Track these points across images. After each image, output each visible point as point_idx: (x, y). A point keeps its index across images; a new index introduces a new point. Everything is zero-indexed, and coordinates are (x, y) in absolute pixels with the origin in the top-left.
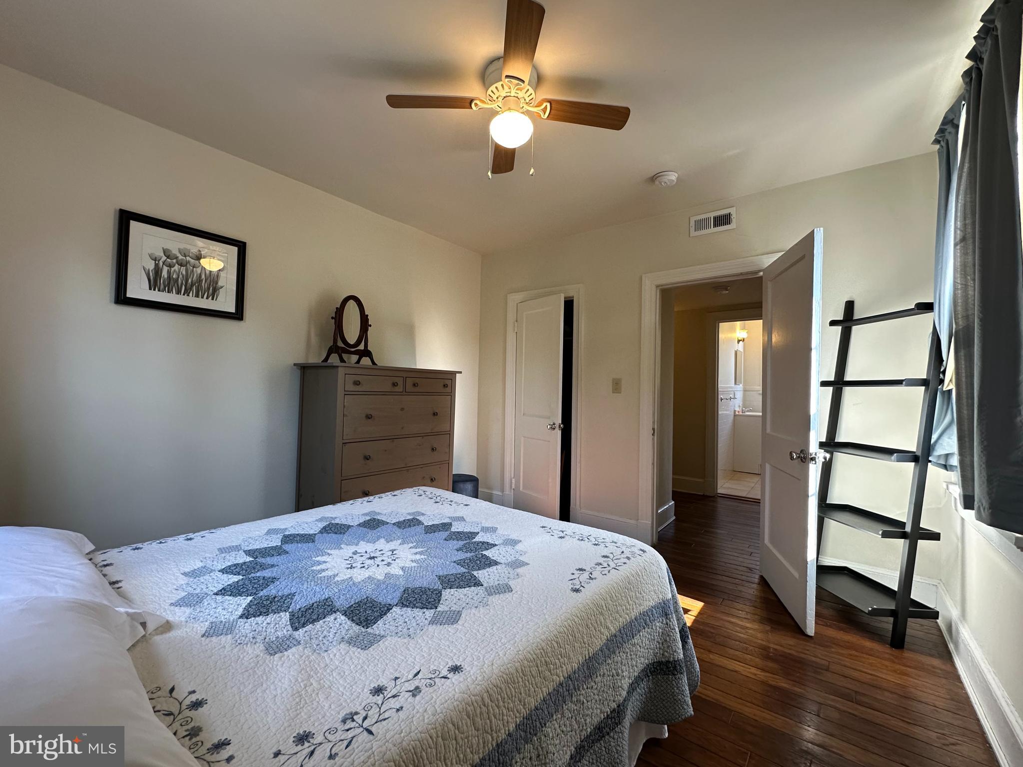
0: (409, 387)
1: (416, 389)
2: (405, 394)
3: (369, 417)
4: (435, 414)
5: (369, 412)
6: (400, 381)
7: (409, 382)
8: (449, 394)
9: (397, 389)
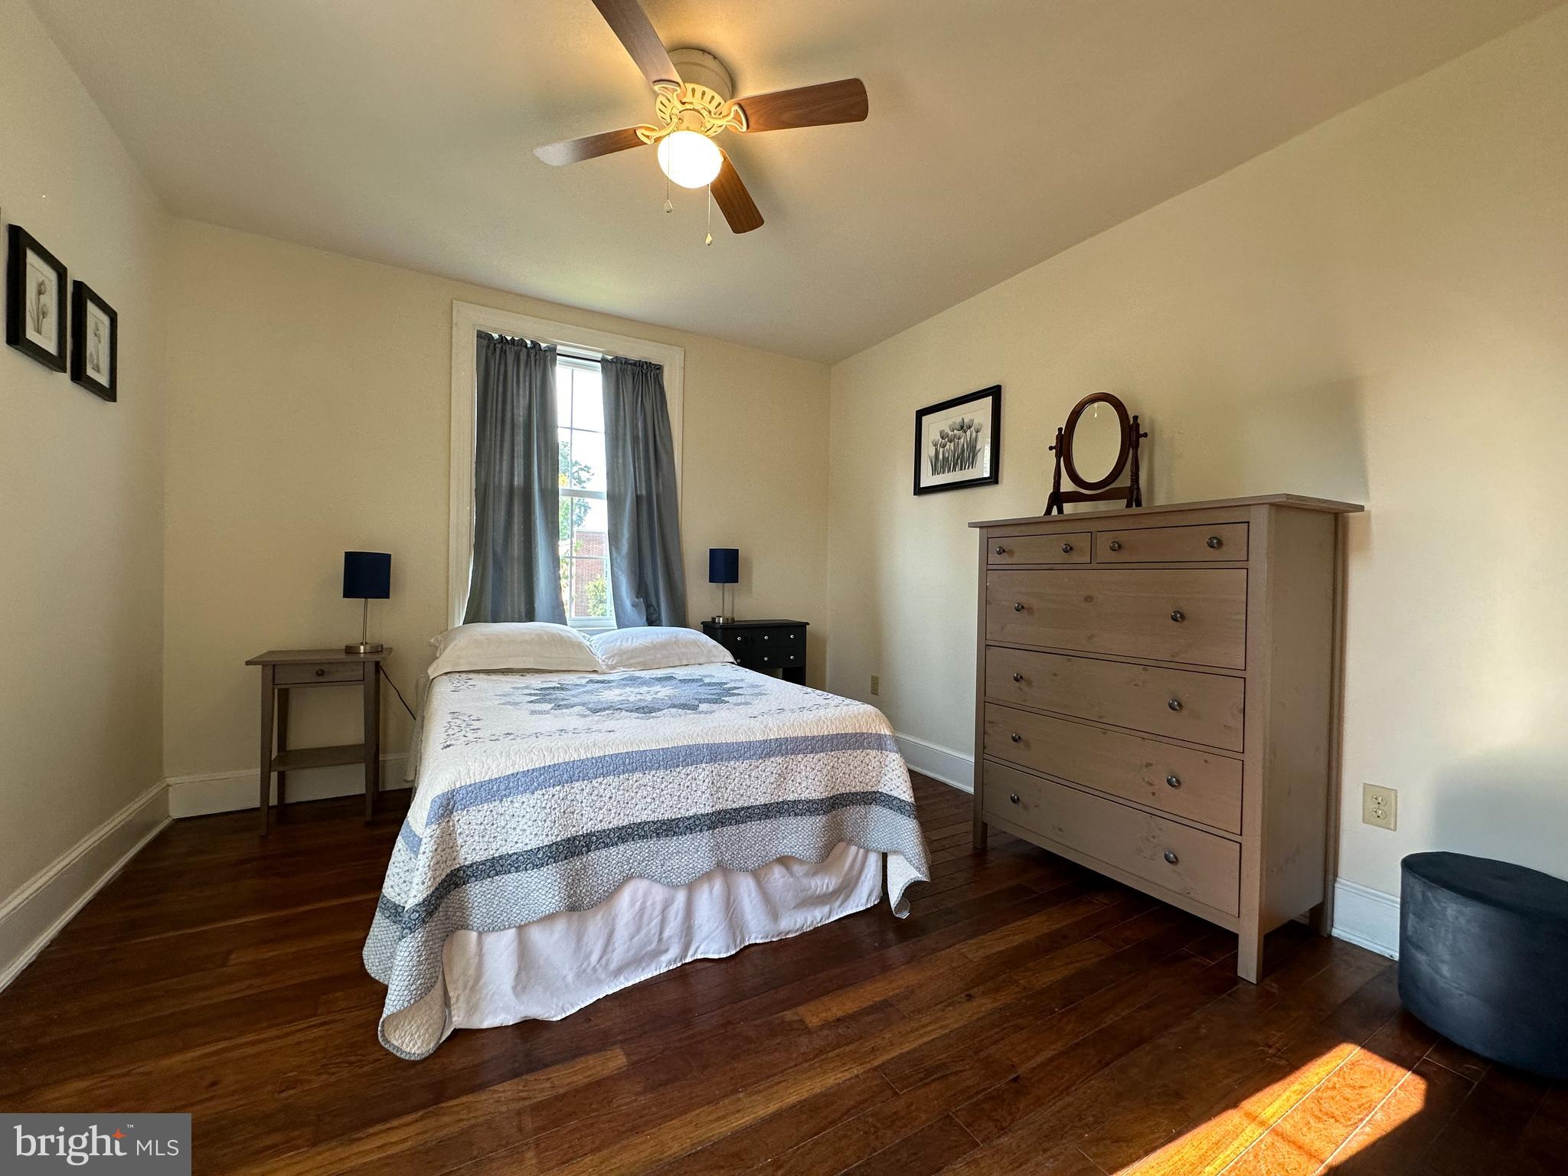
0: (1104, 553)
1: (1124, 556)
2: (1095, 566)
3: (1020, 608)
4: (1179, 617)
5: (1024, 600)
6: (1082, 542)
7: (1104, 542)
8: (1240, 565)
9: (1075, 558)
